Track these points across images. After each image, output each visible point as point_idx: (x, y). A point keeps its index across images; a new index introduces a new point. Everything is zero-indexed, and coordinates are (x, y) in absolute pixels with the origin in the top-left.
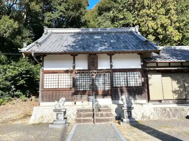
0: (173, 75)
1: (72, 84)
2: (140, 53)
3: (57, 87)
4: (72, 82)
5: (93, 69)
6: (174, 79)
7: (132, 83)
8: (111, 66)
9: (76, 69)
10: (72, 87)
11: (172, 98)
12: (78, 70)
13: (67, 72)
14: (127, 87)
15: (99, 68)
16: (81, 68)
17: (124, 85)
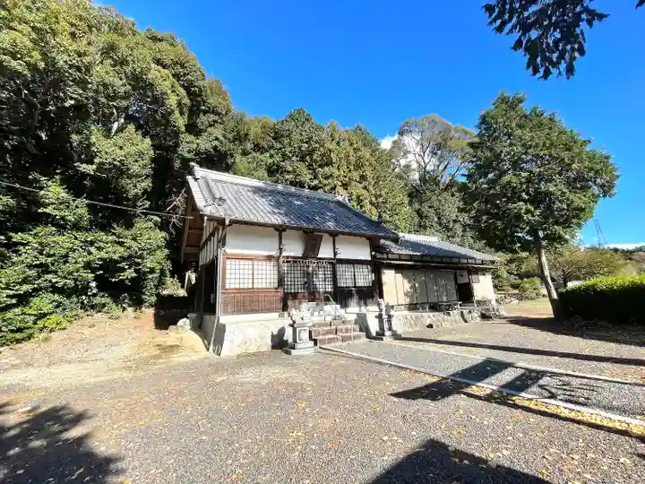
0: (405, 271)
1: (276, 281)
2: (369, 238)
3: (250, 286)
4: (276, 277)
5: (310, 258)
6: (405, 277)
7: (361, 283)
8: (335, 254)
9: (284, 254)
10: (276, 285)
11: (404, 303)
12: (288, 257)
13: (269, 258)
14: (355, 287)
15: (320, 256)
16: (292, 254)
17: (351, 285)
